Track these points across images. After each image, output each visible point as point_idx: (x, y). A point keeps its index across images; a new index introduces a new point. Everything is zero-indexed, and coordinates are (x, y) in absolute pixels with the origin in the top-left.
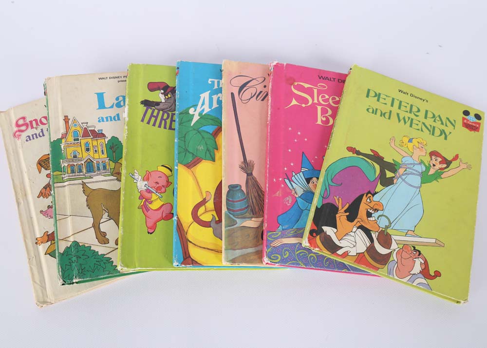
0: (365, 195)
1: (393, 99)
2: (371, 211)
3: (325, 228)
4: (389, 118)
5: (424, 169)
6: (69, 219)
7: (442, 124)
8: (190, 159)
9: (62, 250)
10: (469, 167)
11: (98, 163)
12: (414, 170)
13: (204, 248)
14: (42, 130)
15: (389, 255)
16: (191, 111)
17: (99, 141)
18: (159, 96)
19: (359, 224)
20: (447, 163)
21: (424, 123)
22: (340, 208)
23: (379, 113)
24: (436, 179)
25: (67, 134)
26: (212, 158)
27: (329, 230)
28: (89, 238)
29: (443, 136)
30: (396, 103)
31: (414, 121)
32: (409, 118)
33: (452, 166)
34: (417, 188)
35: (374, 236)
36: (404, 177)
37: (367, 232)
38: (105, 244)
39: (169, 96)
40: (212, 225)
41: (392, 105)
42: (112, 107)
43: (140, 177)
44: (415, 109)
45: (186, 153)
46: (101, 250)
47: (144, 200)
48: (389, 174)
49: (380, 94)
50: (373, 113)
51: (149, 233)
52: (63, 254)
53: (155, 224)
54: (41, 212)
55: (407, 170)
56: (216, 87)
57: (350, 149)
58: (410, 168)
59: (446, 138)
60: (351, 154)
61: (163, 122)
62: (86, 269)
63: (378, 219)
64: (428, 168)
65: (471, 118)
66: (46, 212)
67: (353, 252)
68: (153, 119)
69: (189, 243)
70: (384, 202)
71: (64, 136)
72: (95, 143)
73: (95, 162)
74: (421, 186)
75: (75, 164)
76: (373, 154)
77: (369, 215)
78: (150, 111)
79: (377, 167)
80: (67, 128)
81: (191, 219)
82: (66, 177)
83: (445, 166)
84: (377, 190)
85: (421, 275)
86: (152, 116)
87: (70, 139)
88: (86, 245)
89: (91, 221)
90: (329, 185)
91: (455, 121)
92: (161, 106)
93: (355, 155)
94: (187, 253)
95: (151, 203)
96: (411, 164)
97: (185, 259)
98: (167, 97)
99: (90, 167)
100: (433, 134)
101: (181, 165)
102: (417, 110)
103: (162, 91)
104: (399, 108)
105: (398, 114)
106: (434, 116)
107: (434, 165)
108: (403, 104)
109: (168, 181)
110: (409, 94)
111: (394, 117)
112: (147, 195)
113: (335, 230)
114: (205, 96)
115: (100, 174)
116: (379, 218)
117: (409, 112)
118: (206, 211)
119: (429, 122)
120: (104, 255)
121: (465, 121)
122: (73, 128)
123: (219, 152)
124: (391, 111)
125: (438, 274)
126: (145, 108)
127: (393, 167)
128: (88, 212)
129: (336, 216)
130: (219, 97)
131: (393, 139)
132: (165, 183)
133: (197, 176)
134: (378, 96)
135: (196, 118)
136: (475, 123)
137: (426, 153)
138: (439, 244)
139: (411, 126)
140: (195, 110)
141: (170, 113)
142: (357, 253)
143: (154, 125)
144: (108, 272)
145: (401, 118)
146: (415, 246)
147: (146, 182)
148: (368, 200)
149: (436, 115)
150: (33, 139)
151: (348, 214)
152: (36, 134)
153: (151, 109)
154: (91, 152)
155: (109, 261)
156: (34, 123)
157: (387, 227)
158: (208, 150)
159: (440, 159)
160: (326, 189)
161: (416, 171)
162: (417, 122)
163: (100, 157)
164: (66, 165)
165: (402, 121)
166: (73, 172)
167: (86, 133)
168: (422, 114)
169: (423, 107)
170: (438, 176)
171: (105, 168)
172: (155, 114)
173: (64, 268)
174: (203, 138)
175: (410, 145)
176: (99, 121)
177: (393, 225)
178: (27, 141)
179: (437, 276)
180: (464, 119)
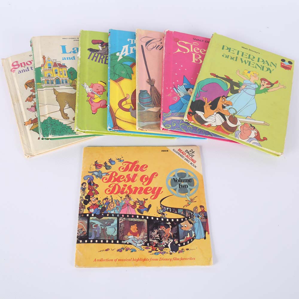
0: (221, 97)
1: (238, 52)
2: (225, 105)
3: (197, 112)
4: (236, 60)
5: (257, 87)
6: (46, 106)
7: (268, 65)
8: (117, 77)
9: (42, 121)
10: (285, 87)
11: (63, 80)
12: (251, 87)
13: (126, 122)
14: (28, 68)
15: (236, 127)
16: (118, 54)
17: (63, 69)
18: (99, 47)
19: (217, 111)
21: (257, 64)
22: (206, 102)
23: (230, 57)
24: (264, 92)
25: (44, 65)
26: (130, 78)
27: (199, 113)
28: (58, 116)
29: (269, 71)
30: (240, 54)
31: (251, 63)
32: (248, 61)
33: (274, 86)
34: (253, 96)
35: (227, 118)
36: (245, 90)
38: (67, 119)
39: (104, 47)
40: (130, 110)
41: (238, 54)
42: (70, 53)
43: (88, 86)
44: (251, 57)
45: (114, 75)
46: (65, 122)
47: (90, 97)
48: (236, 88)
49: (230, 48)
50: (226, 57)
51: (93, 113)
52: (43, 123)
53: (97, 109)
54: (28, 109)
55: (247, 86)
56: (132, 43)
57: (212, 74)
58: (249, 86)
59: (270, 72)
60: (213, 77)
61: (101, 60)
62: (56, 131)
63: (229, 109)
64: (260, 87)
65: (286, 63)
66: (30, 109)
67: (214, 125)
68: (95, 58)
69: (116, 118)
70: (233, 101)
71: (43, 66)
72: (61, 70)
73: (61, 79)
74: (255, 95)
75: (49, 79)
76: (226, 78)
77: (224, 107)
78: (93, 54)
79: (229, 85)
80: (45, 62)
81: (118, 107)
82: (44, 86)
83: (270, 86)
84: (228, 95)
85: (255, 139)
86: (94, 56)
87: (46, 67)
88: (56, 119)
89: (59, 107)
90: (199, 91)
91: (276, 64)
92: (100, 52)
93: (215, 77)
94: (115, 123)
95: (94, 99)
96: (249, 84)
97: (114, 126)
98: (103, 48)
99: (58, 81)
100: (263, 70)
101: (112, 80)
102: (253, 57)
103: (100, 45)
104: (242, 56)
105: (241, 59)
106: (263, 61)
107: (263, 85)
108: (244, 54)
109: (104, 89)
110: (248, 49)
111: (239, 60)
112: (92, 95)
113: (203, 113)
114: (126, 47)
115: (63, 85)
116: (230, 109)
117: (248, 58)
118: (127, 104)
119: (260, 64)
120: (67, 125)
121: (283, 64)
122: (48, 62)
123: (134, 75)
124: (237, 57)
125: (265, 139)
126: (90, 52)
127: (238, 85)
128: (57, 103)
129: (204, 107)
130: (134, 48)
131: (238, 71)
132: (102, 90)
133: (121, 85)
134: (229, 49)
135: (120, 58)
136: (289, 66)
137: (258, 79)
138: (265, 124)
139: (249, 65)
140: (120, 54)
141: (105, 56)
142: (216, 126)
143: (96, 61)
144: (68, 133)
145: (243, 60)
146: (252, 124)
147: (91, 89)
148: (223, 100)
149: (265, 60)
150: (23, 72)
151: (211, 106)
152: (24, 70)
153: (94, 53)
154: (59, 74)
155: (69, 128)
156: (23, 64)
157: (234, 114)
158: (127, 73)
159: (267, 83)
160: (198, 93)
161: (253, 87)
162: (253, 63)
163: (64, 77)
164: (44, 80)
165: (244, 62)
166: (48, 83)
167: (55, 65)
168: (256, 59)
169: (257, 56)
170: (265, 90)
171: (66, 82)
172: (96, 55)
173: (43, 129)
174: (125, 68)
175: (249, 74)
176: (63, 59)
177: (238, 113)
178: (19, 73)
179: (265, 140)
180: (281, 63)
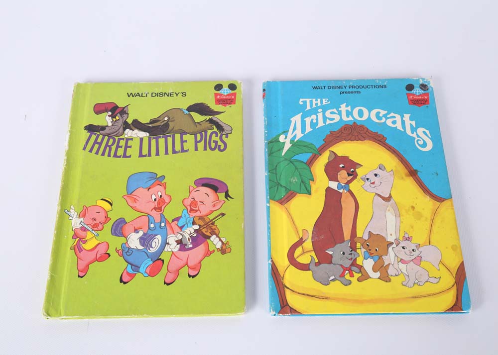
18: (105, 119)
39: (117, 118)
40: (311, 267)
43: (76, 213)
47: (77, 239)
51: (79, 276)
53: (87, 266)
61: (108, 148)
68: (97, 146)
78: (94, 137)
86: (96, 142)
92: (107, 131)
95: (85, 242)
98: (114, 119)
103: (110, 113)
109: (106, 217)
112: (82, 233)
126: (89, 134)
132: (103, 219)
141: (117, 138)
143: (97, 153)
147: (82, 219)
153: (95, 134)
172: (99, 140)
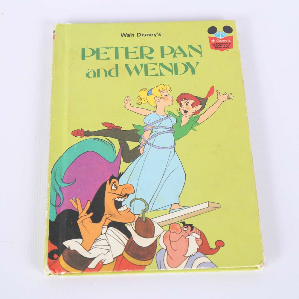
0: (108, 182)
1: (117, 49)
2: (119, 200)
3: (67, 243)
4: (117, 75)
5: (174, 121)
7: (185, 55)
10: (230, 97)
12: (162, 127)
15: (155, 244)
19: (108, 222)
20: (201, 102)
21: (162, 65)
22: (80, 211)
23: (102, 73)
24: (192, 128)
27: (72, 244)
29: (190, 70)
30: (122, 53)
31: (149, 67)
32: (142, 65)
33: (208, 104)
34: (171, 148)
35: (130, 228)
36: (151, 141)
37: (121, 227)
41: (117, 57)
44: (146, 51)
48: (132, 145)
49: (98, 49)
50: (95, 76)
55: (154, 130)
57: (77, 133)
58: (157, 127)
59: (193, 72)
60: (79, 139)
63: (130, 205)
64: (179, 119)
65: (220, 34)
67: (109, 259)
70: (133, 182)
74: (175, 144)
76: (106, 128)
77: (118, 205)
79: (116, 142)
83: (200, 107)
84: (121, 171)
85: (200, 254)
90: (60, 188)
91: (200, 46)
93: (85, 138)
96: (157, 121)
100: (176, 73)
102: (149, 51)
104: (127, 57)
105: (127, 66)
106: (173, 50)
107: (186, 112)
108: (130, 50)
110: (135, 35)
111: (122, 70)
113: (80, 240)
116: (132, 204)
117: (140, 57)
119: (168, 60)
121: (213, 41)
124: (117, 66)
125: (220, 244)
127: (134, 135)
129: (77, 223)
131: (128, 99)
134: (96, 52)
136: (226, 38)
137: (173, 100)
138: (213, 207)
139: (146, 74)
142: (114, 259)
145: (132, 68)
146: (184, 221)
148: (113, 188)
149: (175, 47)
151: (91, 214)
157: (144, 211)
159: (191, 102)
160: (58, 194)
161: (166, 127)
162: (154, 66)
165: (134, 73)
168: (157, 53)
169: (155, 43)
170: (193, 123)
175: (151, 98)
177: (150, 206)
179: (219, 247)
180: (210, 39)
